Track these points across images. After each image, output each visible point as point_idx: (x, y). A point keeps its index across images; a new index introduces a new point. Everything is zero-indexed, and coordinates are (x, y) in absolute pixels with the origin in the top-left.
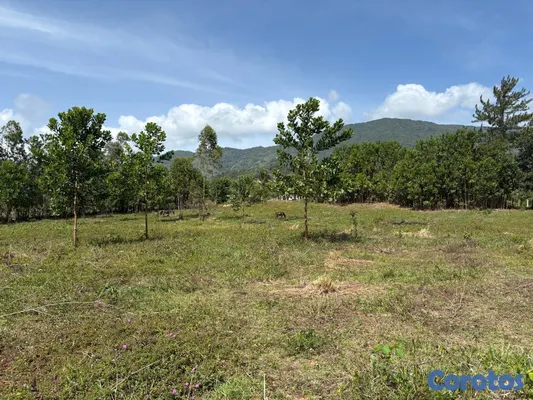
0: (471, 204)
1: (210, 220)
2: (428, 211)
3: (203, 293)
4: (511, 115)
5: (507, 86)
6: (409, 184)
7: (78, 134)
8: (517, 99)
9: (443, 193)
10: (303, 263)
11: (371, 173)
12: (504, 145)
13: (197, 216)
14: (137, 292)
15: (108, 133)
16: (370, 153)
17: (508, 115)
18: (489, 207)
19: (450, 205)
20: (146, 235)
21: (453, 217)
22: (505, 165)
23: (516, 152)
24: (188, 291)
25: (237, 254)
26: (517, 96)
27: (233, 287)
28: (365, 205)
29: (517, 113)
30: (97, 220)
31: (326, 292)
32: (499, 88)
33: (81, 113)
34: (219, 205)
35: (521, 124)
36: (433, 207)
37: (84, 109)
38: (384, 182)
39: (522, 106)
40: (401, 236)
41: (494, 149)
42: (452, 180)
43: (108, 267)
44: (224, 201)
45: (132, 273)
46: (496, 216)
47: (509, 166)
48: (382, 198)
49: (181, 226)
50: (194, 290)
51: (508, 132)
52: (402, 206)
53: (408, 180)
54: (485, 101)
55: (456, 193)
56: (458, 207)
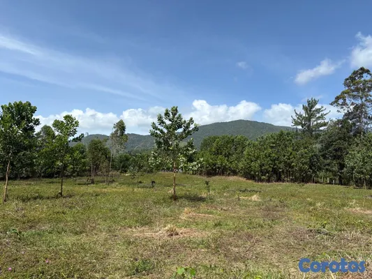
0: (292, 180)
1: (113, 185)
2: (264, 183)
3: (87, 235)
4: (315, 123)
5: (311, 104)
6: (253, 164)
7: (14, 120)
8: (319, 113)
9: (275, 171)
10: (165, 215)
11: (228, 155)
12: (312, 141)
13: (104, 182)
14: (39, 234)
15: (38, 120)
16: (228, 142)
17: (314, 122)
18: (303, 181)
19: (279, 179)
20: (61, 193)
21: (280, 188)
22: (313, 154)
23: (319, 146)
24: (76, 233)
25: (121, 209)
26: (318, 111)
27: (110, 231)
28: (223, 177)
29: (319, 121)
30: (29, 182)
31: (172, 235)
32: (307, 105)
33: (18, 105)
34: (122, 174)
35: (322, 128)
36: (268, 181)
37: (21, 103)
38: (236, 162)
39: (322, 117)
40: (239, 199)
41: (306, 143)
42: (280, 163)
43: (24, 216)
44: (126, 171)
45: (40, 220)
46: (306, 188)
47: (315, 155)
48: (235, 173)
49: (91, 189)
50: (81, 233)
51: (314, 133)
52: (248, 179)
53: (252, 161)
54: (298, 113)
55: (283, 171)
56: (284, 181)
